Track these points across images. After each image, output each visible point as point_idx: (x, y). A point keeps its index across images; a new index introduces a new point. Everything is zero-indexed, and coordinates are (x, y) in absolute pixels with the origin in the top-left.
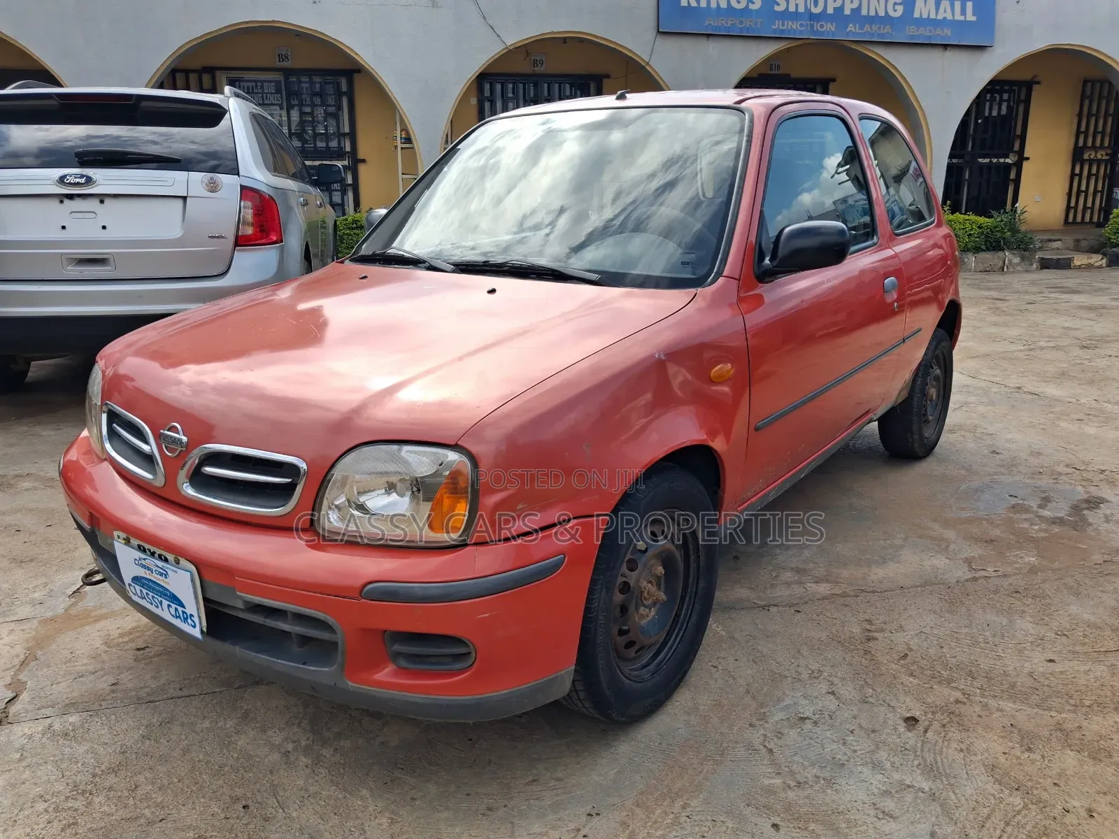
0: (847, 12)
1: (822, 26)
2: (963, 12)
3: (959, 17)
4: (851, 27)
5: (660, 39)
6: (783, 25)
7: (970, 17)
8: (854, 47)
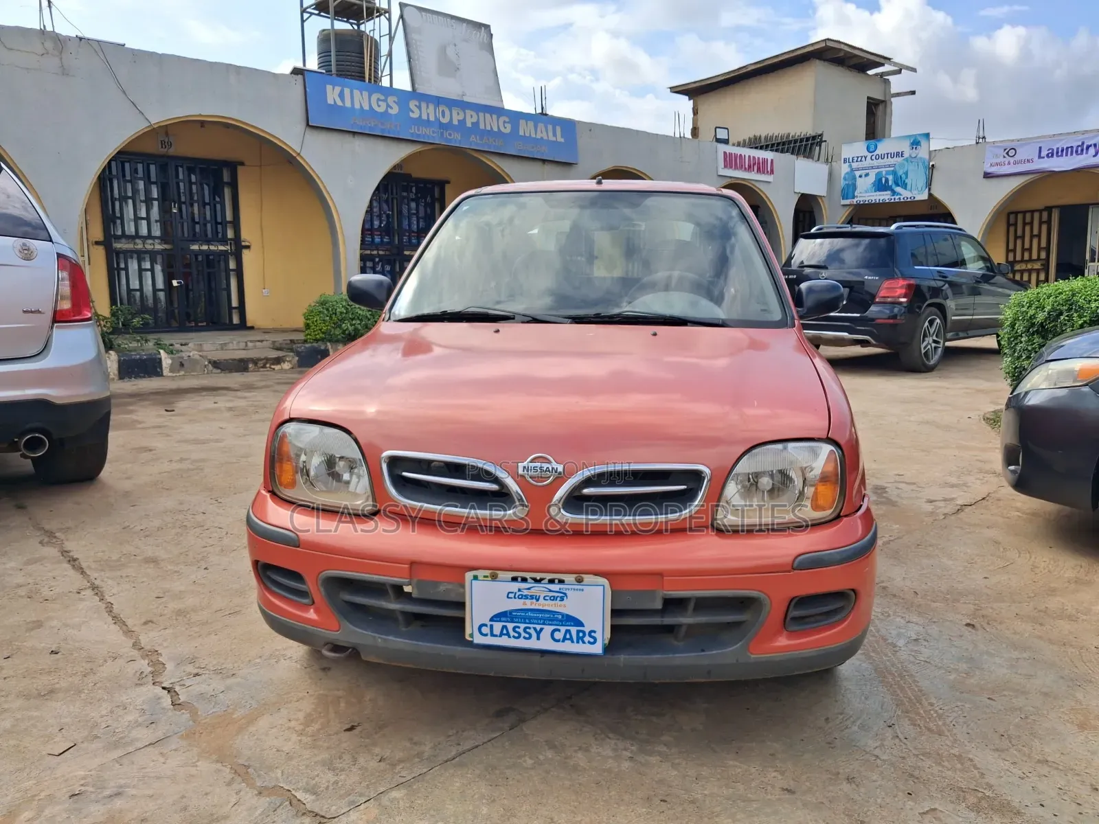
0: (469, 125)
1: (450, 135)
2: (555, 135)
3: (552, 138)
4: (473, 138)
5: (309, 131)
6: (418, 130)
7: (560, 139)
8: (476, 155)
